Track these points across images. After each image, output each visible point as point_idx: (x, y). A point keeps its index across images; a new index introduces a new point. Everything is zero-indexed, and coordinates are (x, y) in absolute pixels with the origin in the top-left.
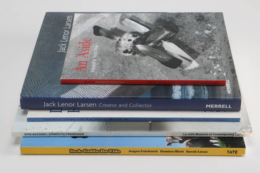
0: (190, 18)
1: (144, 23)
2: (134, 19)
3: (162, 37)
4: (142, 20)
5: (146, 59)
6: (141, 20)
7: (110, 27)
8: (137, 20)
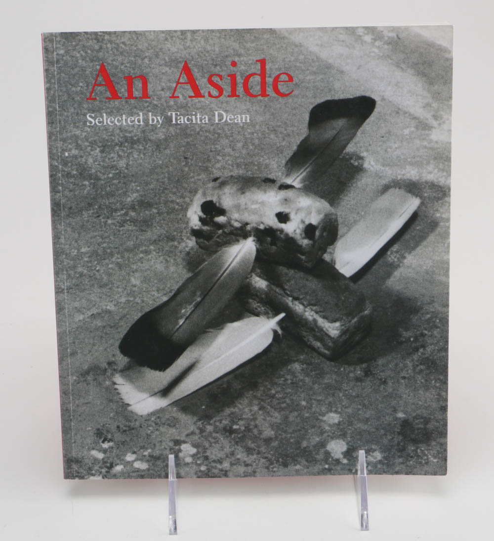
0: (420, 403)
1: (391, 257)
2: (418, 227)
3: (307, 314)
4: (410, 253)
5: (172, 269)
6: (411, 248)
7: (367, 151)
8: (407, 236)
